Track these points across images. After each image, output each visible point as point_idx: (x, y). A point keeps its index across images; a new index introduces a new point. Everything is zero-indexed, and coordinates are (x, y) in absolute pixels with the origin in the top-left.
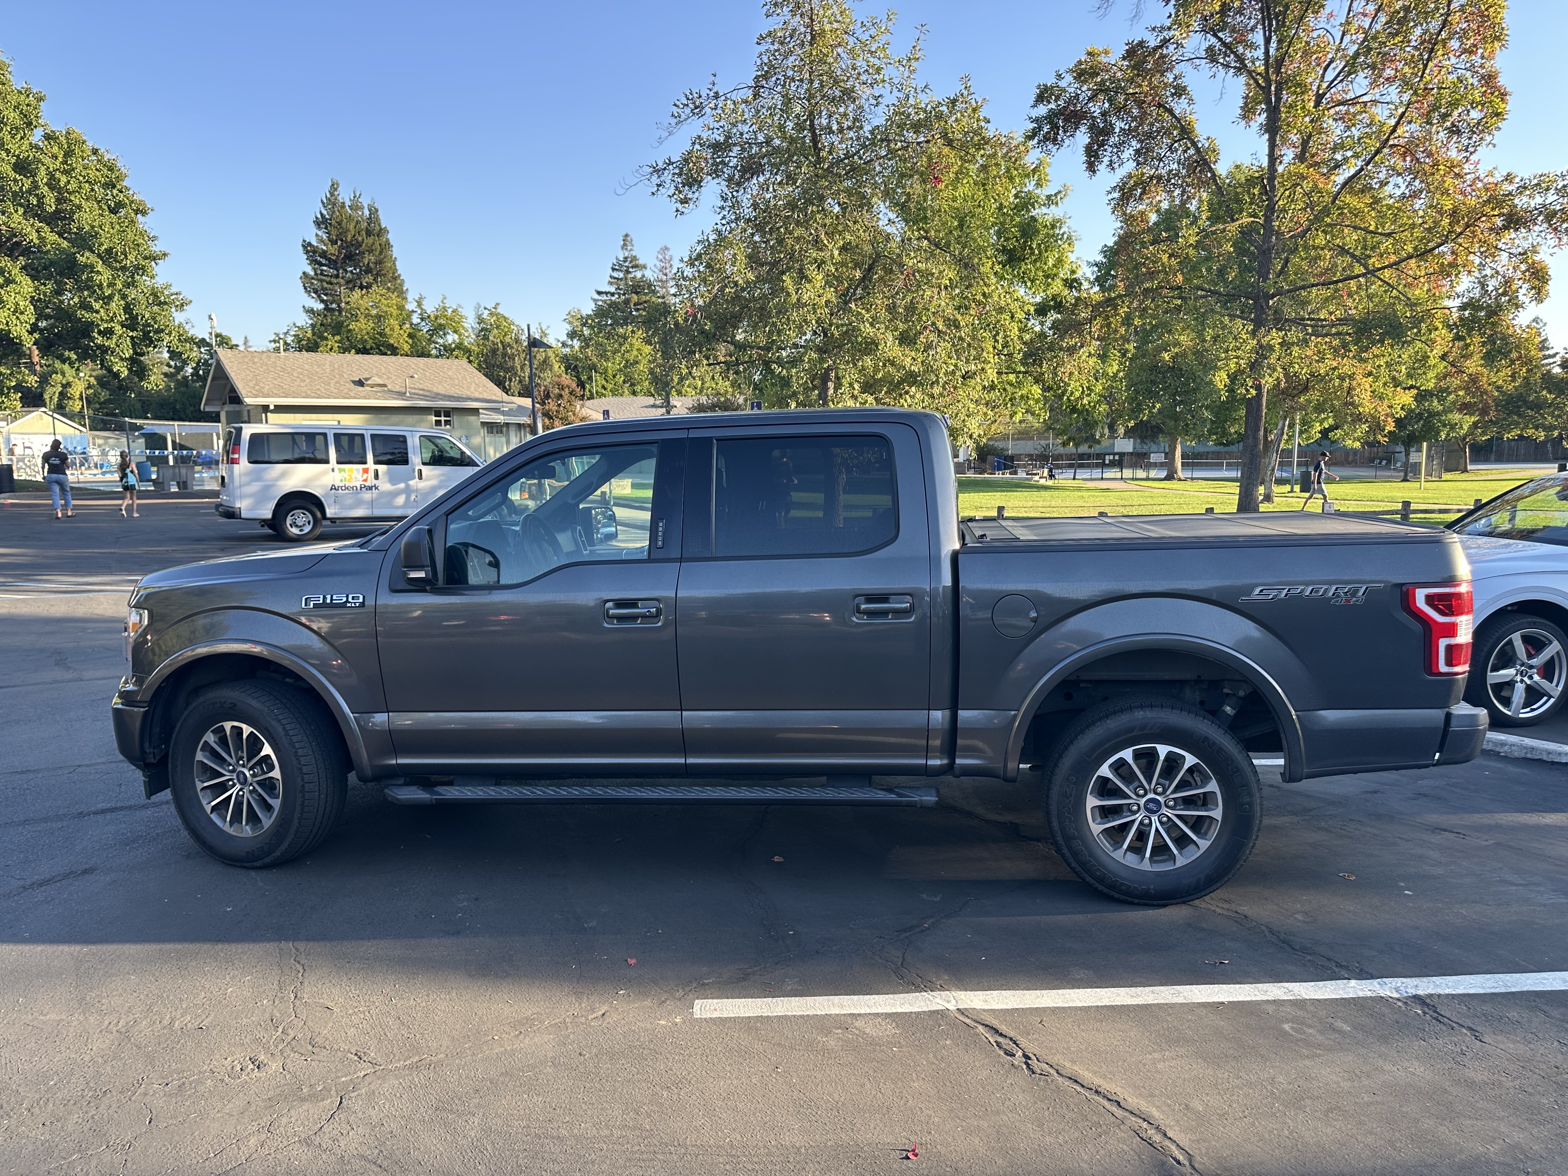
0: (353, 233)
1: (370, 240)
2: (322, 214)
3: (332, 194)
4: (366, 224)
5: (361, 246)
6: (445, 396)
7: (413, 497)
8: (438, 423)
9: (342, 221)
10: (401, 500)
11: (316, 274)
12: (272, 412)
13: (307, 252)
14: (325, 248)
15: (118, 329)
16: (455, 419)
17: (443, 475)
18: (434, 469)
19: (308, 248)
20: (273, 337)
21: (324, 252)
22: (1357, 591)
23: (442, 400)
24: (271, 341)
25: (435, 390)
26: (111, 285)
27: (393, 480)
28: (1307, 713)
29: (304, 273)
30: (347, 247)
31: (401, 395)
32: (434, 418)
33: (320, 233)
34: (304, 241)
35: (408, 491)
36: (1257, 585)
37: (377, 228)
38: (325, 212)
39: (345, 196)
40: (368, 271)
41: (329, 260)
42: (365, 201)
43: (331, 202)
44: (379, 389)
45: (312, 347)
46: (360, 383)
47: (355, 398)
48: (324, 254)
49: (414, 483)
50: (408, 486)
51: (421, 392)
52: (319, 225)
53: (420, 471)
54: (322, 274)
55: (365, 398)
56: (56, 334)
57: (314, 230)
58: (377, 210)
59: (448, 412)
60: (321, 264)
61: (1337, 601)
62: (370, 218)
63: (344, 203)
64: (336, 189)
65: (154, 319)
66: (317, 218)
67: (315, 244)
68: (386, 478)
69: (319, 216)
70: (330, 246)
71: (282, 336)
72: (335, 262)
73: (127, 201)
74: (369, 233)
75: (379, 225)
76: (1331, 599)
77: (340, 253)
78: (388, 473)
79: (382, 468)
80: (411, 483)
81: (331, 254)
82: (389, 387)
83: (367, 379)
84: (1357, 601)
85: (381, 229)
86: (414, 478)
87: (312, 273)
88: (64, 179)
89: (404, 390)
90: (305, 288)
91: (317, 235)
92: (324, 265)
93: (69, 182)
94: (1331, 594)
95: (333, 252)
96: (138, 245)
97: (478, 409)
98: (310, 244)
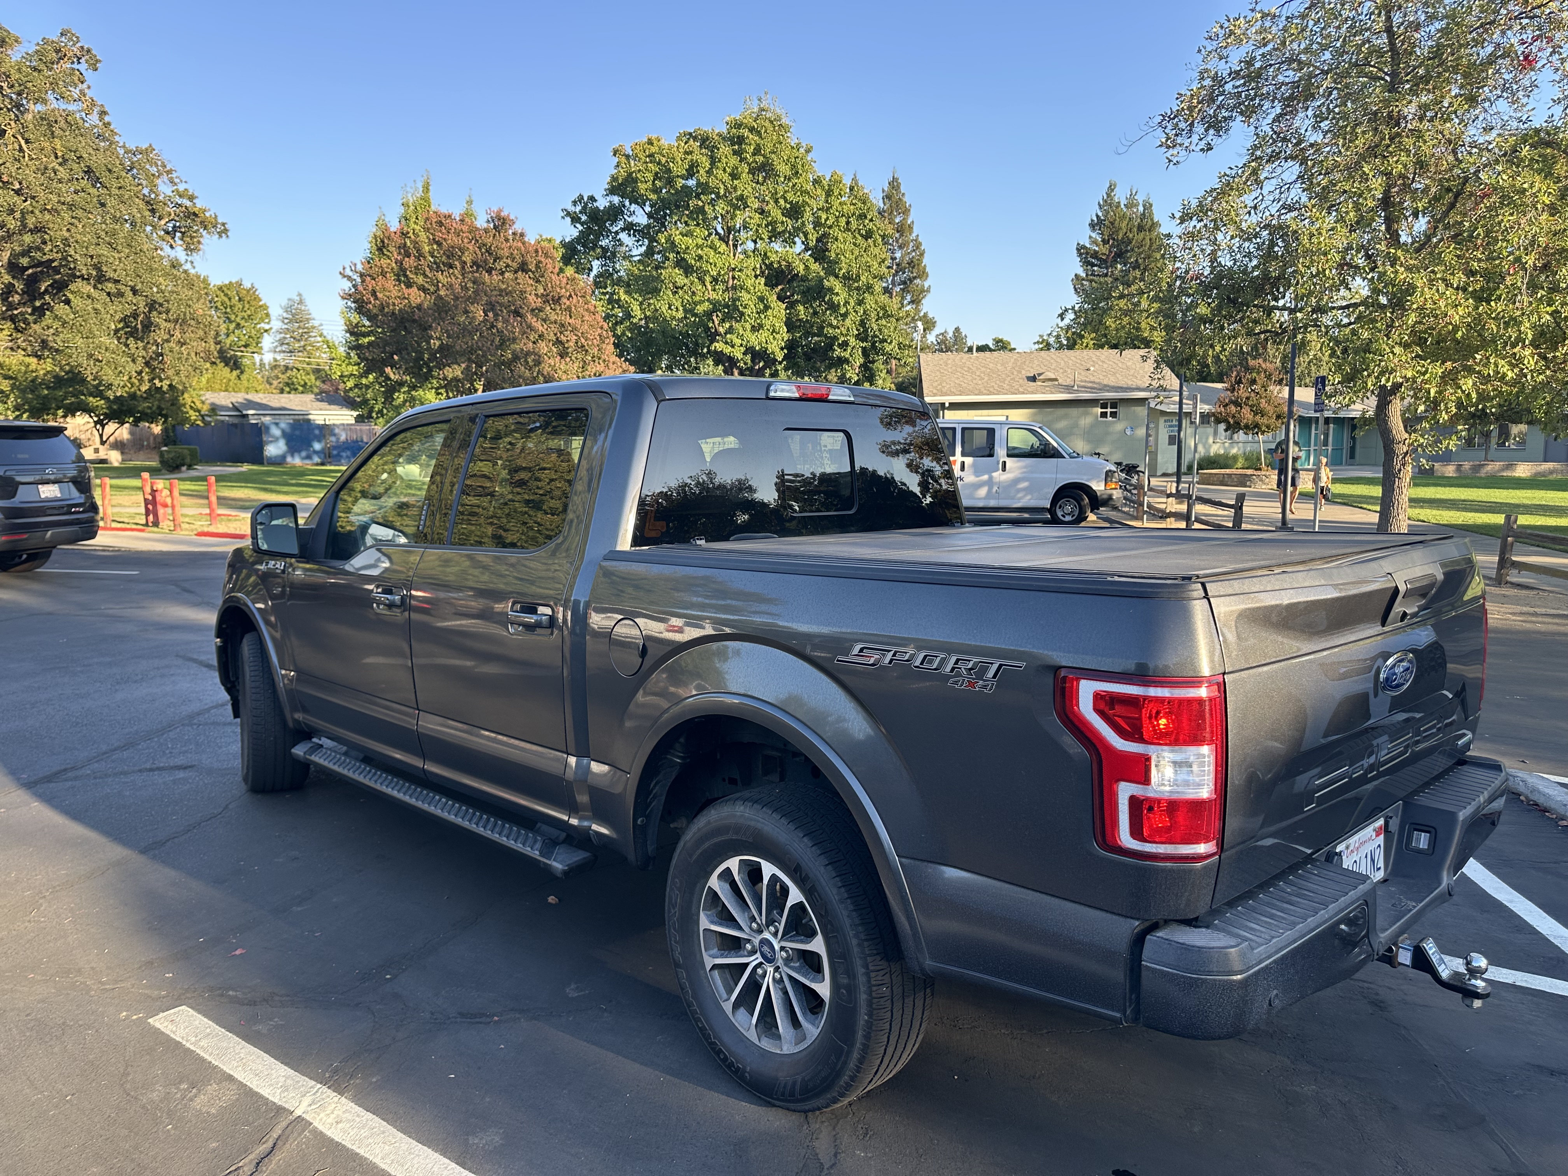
0: (1125, 230)
1: (1141, 235)
2: (1097, 216)
3: (1108, 195)
4: (1139, 220)
5: (1131, 243)
6: (1113, 387)
7: (995, 489)
8: (1104, 415)
9: (1115, 220)
10: (983, 492)
11: (1087, 275)
12: (948, 409)
13: (1080, 255)
14: (1097, 249)
15: (852, 341)
16: (1121, 410)
17: (1025, 467)
18: (1018, 461)
19: (1081, 250)
20: (1038, 339)
21: (1096, 252)
22: (985, 670)
23: (1108, 391)
24: (1035, 343)
25: (1105, 382)
26: (847, 303)
27: (977, 472)
28: (917, 863)
29: (1076, 275)
30: (1118, 245)
31: (1068, 388)
32: (1100, 410)
33: (1094, 235)
34: (1078, 244)
35: (990, 483)
36: (857, 641)
37: (1150, 222)
38: (1100, 214)
39: (1121, 196)
40: (1136, 266)
41: (1100, 259)
42: (1140, 198)
43: (1108, 203)
44: (1050, 383)
45: (1071, 346)
46: (1033, 379)
47: (1023, 393)
48: (1095, 255)
49: (998, 476)
50: (991, 478)
51: (1090, 385)
52: (1094, 227)
53: (1004, 463)
54: (1092, 275)
55: (1032, 393)
56: (812, 349)
57: (1088, 232)
58: (1151, 205)
59: (1115, 404)
60: (1093, 265)
61: (956, 683)
62: (1144, 214)
63: (1119, 203)
64: (1113, 190)
65: (880, 330)
66: (1092, 220)
67: (1088, 246)
68: (972, 470)
69: (1095, 219)
70: (1101, 246)
71: (1045, 338)
72: (1105, 261)
73: (875, 228)
74: (1140, 228)
75: (1152, 220)
76: (947, 678)
77: (1110, 252)
78: (974, 465)
79: (968, 460)
80: (995, 474)
81: (1103, 254)
82: (1060, 381)
83: (1040, 375)
84: (985, 687)
85: (1153, 224)
86: (998, 470)
87: (1084, 275)
88: (824, 216)
89: (1072, 383)
90: (1076, 289)
91: (1090, 237)
92: (1096, 265)
93: (828, 218)
94: (948, 669)
95: (1104, 251)
96: (869, 266)
97: (1147, 399)
98: (1084, 247)
